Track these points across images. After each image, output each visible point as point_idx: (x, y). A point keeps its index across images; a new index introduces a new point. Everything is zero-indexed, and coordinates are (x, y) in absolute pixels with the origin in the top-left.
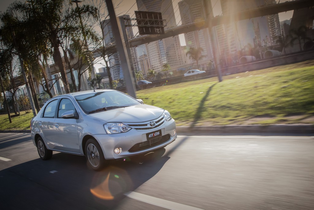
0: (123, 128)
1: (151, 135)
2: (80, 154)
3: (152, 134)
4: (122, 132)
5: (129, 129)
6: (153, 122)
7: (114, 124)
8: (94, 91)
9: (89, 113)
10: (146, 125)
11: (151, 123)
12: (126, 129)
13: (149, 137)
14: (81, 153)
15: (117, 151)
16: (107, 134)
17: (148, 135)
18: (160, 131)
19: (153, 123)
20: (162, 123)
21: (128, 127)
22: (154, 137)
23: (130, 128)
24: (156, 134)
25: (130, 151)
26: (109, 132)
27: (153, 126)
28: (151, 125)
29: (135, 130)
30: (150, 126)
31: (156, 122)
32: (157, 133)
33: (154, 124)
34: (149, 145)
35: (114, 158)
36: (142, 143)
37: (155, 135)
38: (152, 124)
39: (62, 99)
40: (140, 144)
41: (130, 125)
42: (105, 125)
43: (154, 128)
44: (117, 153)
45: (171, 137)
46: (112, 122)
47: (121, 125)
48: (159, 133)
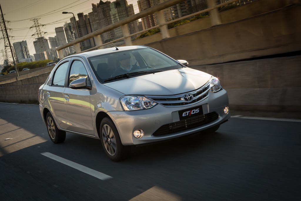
0: (146, 103)
1: (187, 113)
2: (95, 137)
3: (188, 112)
4: (144, 109)
5: (154, 104)
6: (189, 95)
7: (133, 98)
8: (117, 49)
9: (105, 81)
10: (179, 99)
11: (186, 96)
13: (183, 115)
14: (96, 135)
15: (137, 133)
16: (124, 110)
17: (181, 112)
18: (200, 107)
19: (189, 97)
20: (205, 96)
21: (152, 102)
22: (190, 116)
24: (194, 112)
25: (155, 134)
26: (126, 108)
27: (189, 100)
28: (186, 99)
31: (194, 95)
32: (195, 110)
33: (191, 98)
34: (185, 127)
35: (133, 143)
36: (173, 124)
37: (192, 113)
39: (73, 61)
40: (171, 125)
41: (155, 99)
42: (122, 98)
43: (190, 103)
44: (137, 136)
45: (219, 116)
46: (131, 95)
47: (143, 99)
48: (198, 111)
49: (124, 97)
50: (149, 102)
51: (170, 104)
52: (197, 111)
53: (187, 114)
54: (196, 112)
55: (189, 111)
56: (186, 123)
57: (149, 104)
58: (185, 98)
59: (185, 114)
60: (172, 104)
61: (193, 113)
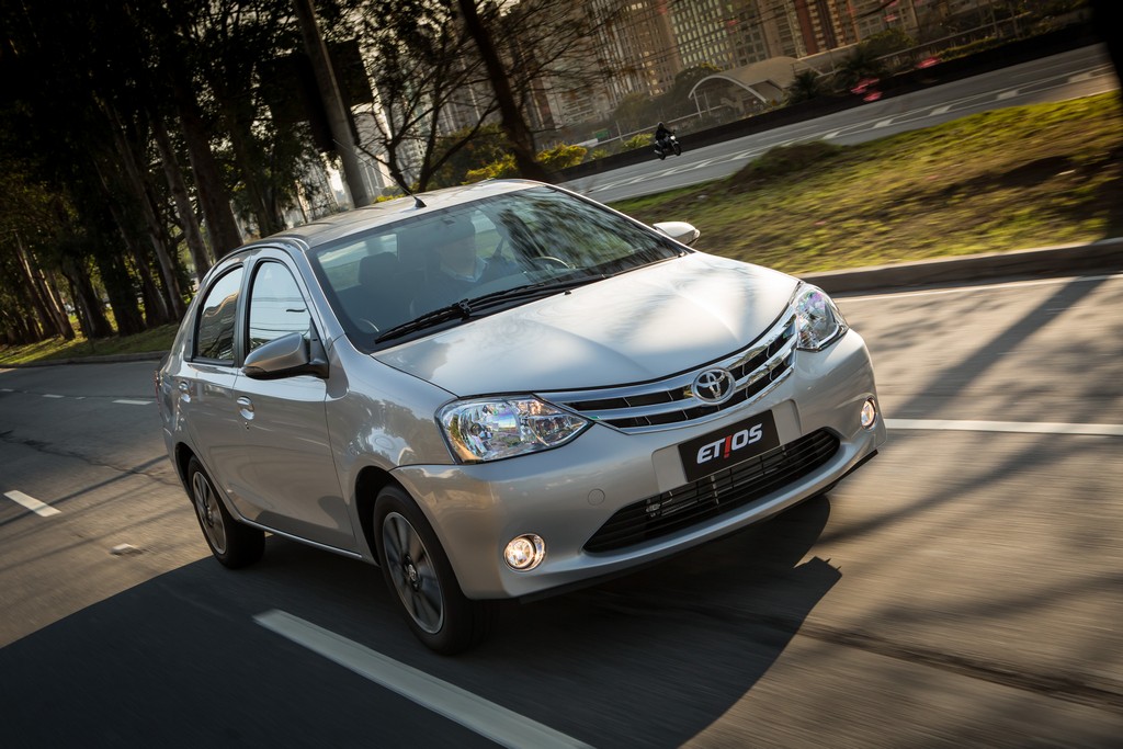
0: (543, 426)
1: (713, 449)
2: (359, 559)
3: (717, 444)
4: (538, 449)
5: (577, 426)
6: (718, 375)
7: (497, 406)
8: (421, 205)
9: (378, 342)
10: (678, 394)
11: (703, 379)
12: (562, 426)
13: (700, 460)
14: (361, 553)
15: (517, 551)
16: (459, 462)
17: (688, 450)
18: (765, 418)
19: (717, 381)
21: (570, 417)
22: (727, 457)
23: (584, 424)
24: (740, 440)
25: (594, 546)
26: (467, 453)
27: (719, 395)
28: (706, 393)
29: (612, 435)
30: (699, 401)
31: (738, 373)
32: (745, 432)
33: (725, 385)
34: (713, 504)
35: (505, 593)
36: (661, 498)
37: (735, 447)
38: (710, 385)
40: (652, 503)
41: (578, 406)
42: (445, 412)
43: (723, 406)
44: (521, 561)
45: (842, 443)
46: (481, 396)
47: (533, 409)
48: (759, 433)
49: (452, 405)
50: (559, 421)
51: (642, 422)
52: (755, 434)
53: (717, 454)
54: (750, 438)
55: (723, 440)
56: (714, 486)
57: (556, 427)
58: (699, 389)
59: (709, 452)
60: (649, 417)
61: (738, 444)
